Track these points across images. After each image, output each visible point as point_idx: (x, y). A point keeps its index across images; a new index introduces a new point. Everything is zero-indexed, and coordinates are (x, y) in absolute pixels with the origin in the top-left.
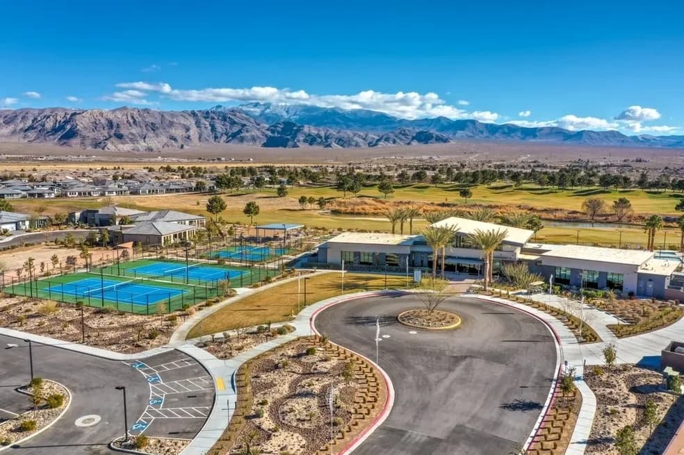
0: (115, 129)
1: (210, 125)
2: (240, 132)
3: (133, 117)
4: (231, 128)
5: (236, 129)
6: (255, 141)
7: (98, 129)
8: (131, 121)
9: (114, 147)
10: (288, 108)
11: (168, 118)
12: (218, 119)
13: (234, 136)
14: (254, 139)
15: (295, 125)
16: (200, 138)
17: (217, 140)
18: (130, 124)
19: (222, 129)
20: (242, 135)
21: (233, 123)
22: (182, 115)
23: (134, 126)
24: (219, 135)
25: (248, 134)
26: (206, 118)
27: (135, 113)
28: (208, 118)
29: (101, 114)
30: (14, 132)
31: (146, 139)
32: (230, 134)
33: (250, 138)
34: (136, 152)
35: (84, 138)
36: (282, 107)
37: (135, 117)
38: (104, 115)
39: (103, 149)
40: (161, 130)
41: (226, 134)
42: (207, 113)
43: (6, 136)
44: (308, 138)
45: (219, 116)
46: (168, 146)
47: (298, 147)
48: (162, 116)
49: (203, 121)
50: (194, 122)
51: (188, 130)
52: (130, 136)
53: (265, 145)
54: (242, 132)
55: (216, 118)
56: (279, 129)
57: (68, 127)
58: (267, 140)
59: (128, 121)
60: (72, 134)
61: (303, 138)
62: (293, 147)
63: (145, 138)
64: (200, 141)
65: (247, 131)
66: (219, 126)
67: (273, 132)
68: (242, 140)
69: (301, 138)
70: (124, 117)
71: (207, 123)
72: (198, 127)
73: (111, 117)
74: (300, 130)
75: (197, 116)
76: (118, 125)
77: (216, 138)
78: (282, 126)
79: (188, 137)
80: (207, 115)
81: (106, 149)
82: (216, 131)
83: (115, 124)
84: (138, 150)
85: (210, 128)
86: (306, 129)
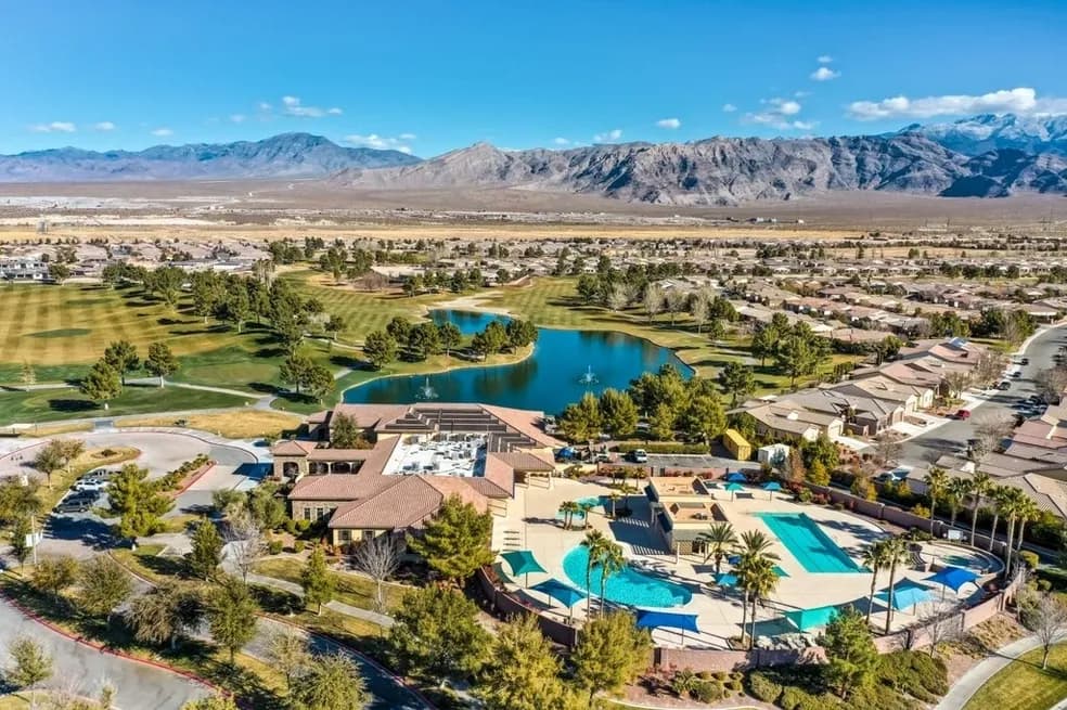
0: (688, 171)
1: (857, 159)
2: (907, 170)
3: (722, 152)
4: (892, 165)
5: (900, 165)
6: (930, 185)
7: (664, 171)
8: (719, 158)
9: (669, 199)
10: (1053, 123)
11: (786, 151)
12: (873, 149)
13: (893, 177)
14: (927, 182)
15: (1022, 154)
16: (830, 183)
17: (863, 185)
18: (716, 162)
19: (876, 165)
20: (907, 176)
21: (898, 155)
22: (812, 146)
23: (722, 166)
24: (868, 176)
25: (918, 174)
26: (851, 148)
27: (727, 146)
28: (855, 147)
29: (674, 150)
30: (566, 179)
31: (733, 187)
32: (888, 174)
33: (921, 180)
34: (701, 207)
35: (638, 185)
36: (1042, 119)
37: (726, 153)
38: (679, 151)
39: (652, 201)
40: (763, 172)
41: (881, 174)
42: (857, 140)
43: (556, 185)
44: (1043, 180)
45: (875, 144)
46: (765, 196)
47: (1007, 195)
48: (777, 148)
49: (846, 153)
50: (831, 156)
51: (812, 169)
52: (709, 182)
53: (945, 194)
54: (910, 171)
55: (869, 147)
56: (988, 163)
57: (624, 170)
58: (953, 184)
59: (714, 159)
60: (625, 180)
61: (1030, 179)
62: (998, 196)
63: (731, 184)
64: (829, 187)
65: (920, 169)
66: (872, 162)
67: (974, 168)
68: (904, 185)
69: (1027, 178)
70: (710, 154)
71: (852, 157)
72: (834, 163)
73: (688, 152)
74: (1030, 164)
75: (838, 145)
76: (694, 164)
77: (862, 181)
78: (994, 158)
79: (809, 183)
80: (854, 143)
81: (656, 202)
82: (864, 170)
83: (690, 164)
84: (705, 203)
85: (855, 165)
86: (1041, 163)
